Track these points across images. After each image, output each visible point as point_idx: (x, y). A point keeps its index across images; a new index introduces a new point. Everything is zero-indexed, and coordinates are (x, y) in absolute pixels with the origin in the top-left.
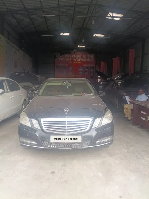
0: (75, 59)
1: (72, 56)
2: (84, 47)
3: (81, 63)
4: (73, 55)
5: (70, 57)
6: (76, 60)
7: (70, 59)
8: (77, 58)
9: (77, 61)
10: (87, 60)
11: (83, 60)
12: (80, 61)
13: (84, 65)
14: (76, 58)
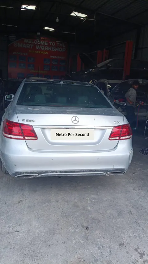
0: (38, 46)
1: (33, 42)
2: (54, 29)
3: (47, 53)
4: (35, 41)
5: (31, 43)
6: (39, 49)
7: (31, 46)
8: (42, 45)
9: (41, 50)
10: (56, 49)
11: (49, 49)
12: (46, 51)
13: (51, 57)
14: (40, 45)
